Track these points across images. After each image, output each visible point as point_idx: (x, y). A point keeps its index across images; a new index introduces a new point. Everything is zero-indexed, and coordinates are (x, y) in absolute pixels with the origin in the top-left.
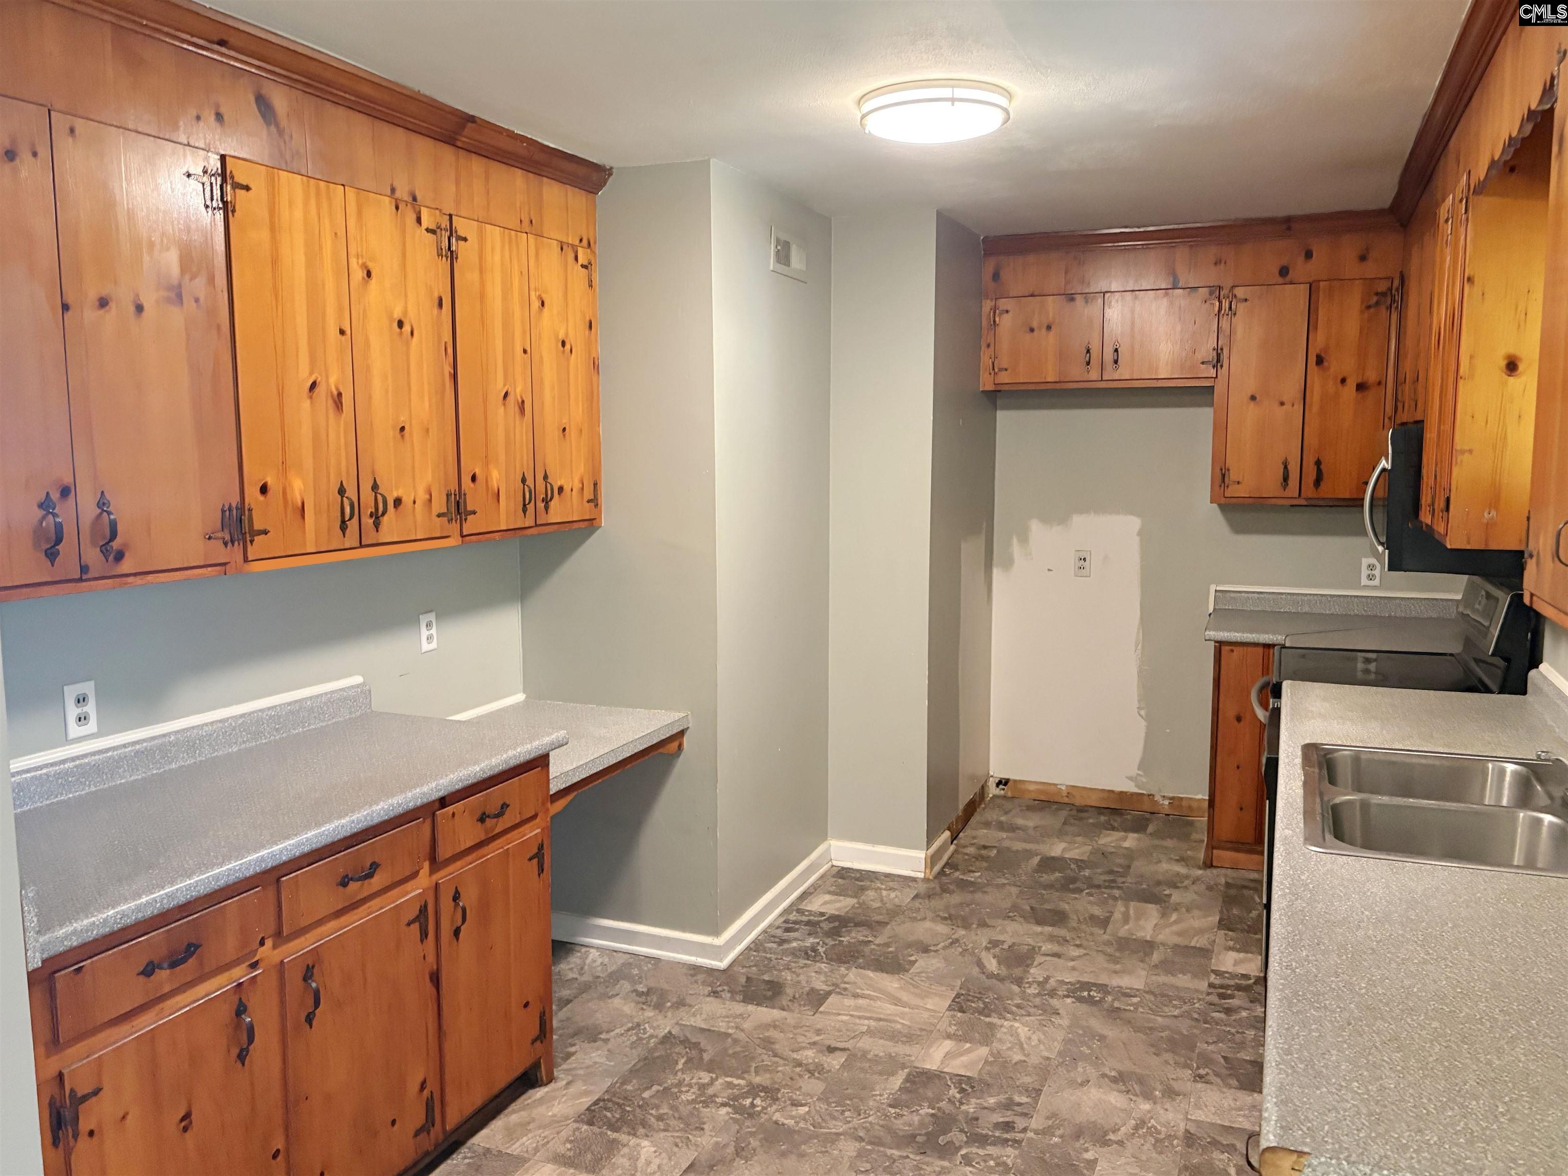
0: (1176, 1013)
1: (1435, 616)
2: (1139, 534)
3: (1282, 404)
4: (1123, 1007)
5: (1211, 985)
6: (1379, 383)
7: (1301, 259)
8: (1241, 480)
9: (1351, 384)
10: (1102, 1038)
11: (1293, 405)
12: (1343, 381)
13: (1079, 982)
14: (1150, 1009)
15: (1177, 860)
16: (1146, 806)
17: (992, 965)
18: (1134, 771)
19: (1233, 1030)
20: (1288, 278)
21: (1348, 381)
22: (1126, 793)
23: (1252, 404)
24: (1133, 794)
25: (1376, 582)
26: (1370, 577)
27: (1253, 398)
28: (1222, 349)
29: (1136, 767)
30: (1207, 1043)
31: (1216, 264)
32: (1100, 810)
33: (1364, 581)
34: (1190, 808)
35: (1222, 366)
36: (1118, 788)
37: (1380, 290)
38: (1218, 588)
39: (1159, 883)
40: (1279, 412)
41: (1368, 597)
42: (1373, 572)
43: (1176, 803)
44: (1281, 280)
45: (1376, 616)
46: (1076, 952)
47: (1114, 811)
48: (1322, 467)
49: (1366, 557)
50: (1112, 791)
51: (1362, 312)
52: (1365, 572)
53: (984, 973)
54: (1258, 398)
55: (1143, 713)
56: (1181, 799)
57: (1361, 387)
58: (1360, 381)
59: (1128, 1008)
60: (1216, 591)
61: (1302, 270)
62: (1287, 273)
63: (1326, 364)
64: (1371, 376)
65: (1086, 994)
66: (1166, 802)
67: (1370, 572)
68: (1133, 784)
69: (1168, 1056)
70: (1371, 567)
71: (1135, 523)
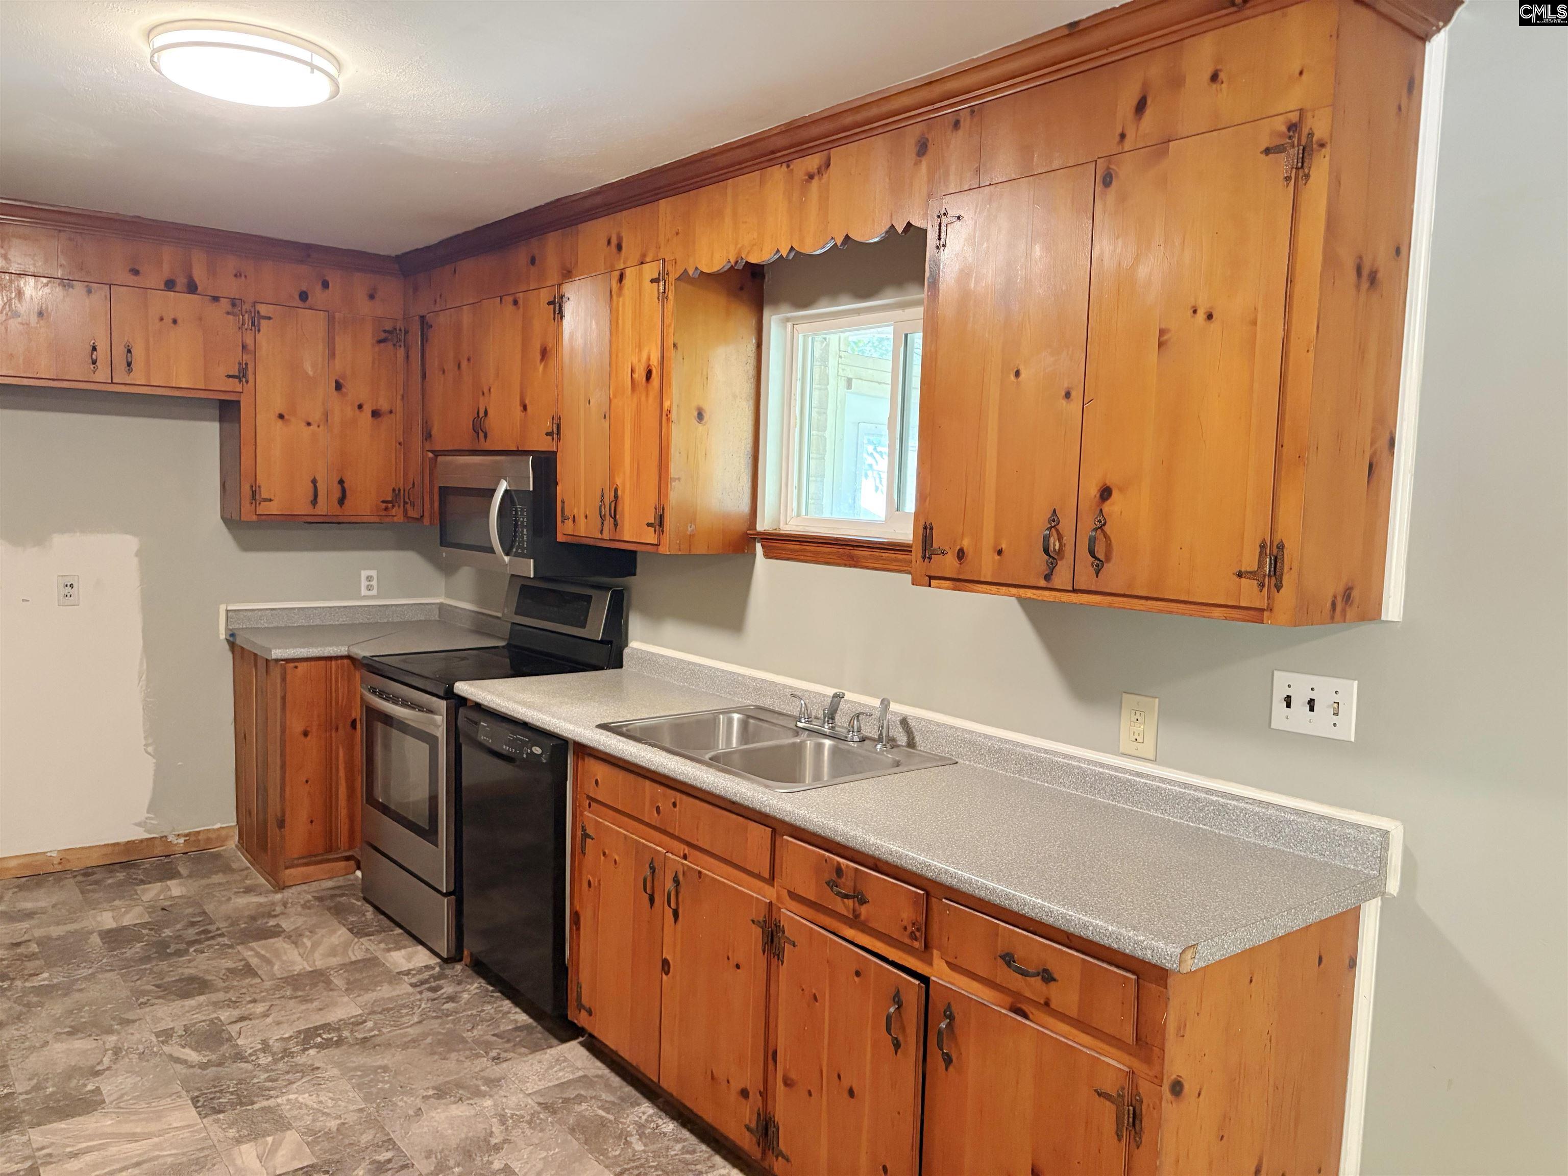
0: (416, 1019)
1: (423, 618)
2: (137, 555)
3: (309, 424)
4: (367, 1035)
5: (413, 985)
6: (391, 412)
7: (319, 287)
8: (272, 498)
9: (367, 410)
10: (385, 1069)
11: (319, 426)
12: (360, 407)
13: (299, 1032)
14: (391, 1026)
15: (245, 892)
16: (158, 851)
17: (192, 1056)
18: (143, 815)
19: (474, 1012)
20: (308, 304)
21: (365, 407)
22: (133, 842)
23: (280, 422)
24: (142, 841)
25: (374, 592)
26: (369, 588)
27: (281, 416)
28: (246, 364)
29: (145, 811)
30: (468, 1031)
31: (236, 276)
32: (110, 867)
33: (364, 592)
34: (208, 840)
35: (247, 382)
36: (123, 839)
37: (387, 328)
38: (229, 608)
39: (253, 918)
40: (306, 432)
41: (369, 606)
42: (371, 583)
43: (193, 838)
44: (301, 304)
45: (377, 623)
46: (260, 1008)
47: (126, 865)
48: (345, 485)
49: (365, 569)
50: (118, 844)
51: (373, 345)
52: (364, 583)
53: (193, 1067)
54: (286, 417)
55: (150, 749)
56: (199, 832)
57: (375, 414)
58: (374, 408)
59: (372, 1034)
60: (227, 611)
61: (318, 296)
62: (307, 298)
63: (344, 390)
64: (384, 405)
65: (319, 1039)
66: (181, 840)
67: (368, 583)
68: (141, 830)
69: (454, 1055)
70: (369, 578)
71: (130, 544)
